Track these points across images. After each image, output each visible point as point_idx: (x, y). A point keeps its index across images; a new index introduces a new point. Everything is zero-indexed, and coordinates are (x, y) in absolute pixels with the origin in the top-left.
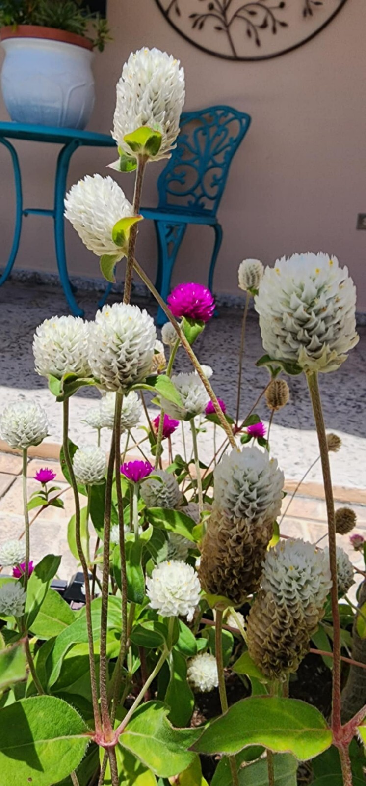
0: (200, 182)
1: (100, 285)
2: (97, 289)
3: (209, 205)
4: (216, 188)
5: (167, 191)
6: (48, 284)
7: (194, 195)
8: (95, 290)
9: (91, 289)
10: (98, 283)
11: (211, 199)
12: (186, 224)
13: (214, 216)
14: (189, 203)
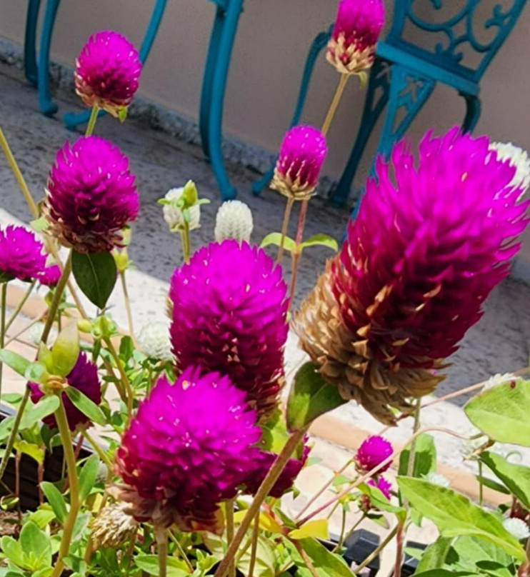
0: (467, 12)
1: (252, 156)
2: (245, 162)
3: (471, 60)
4: (495, 31)
5: (407, 14)
6: (167, 133)
7: (449, 33)
8: (239, 163)
9: (234, 160)
10: (250, 153)
11: (478, 48)
12: (435, 81)
13: (477, 82)
14: (438, 47)
